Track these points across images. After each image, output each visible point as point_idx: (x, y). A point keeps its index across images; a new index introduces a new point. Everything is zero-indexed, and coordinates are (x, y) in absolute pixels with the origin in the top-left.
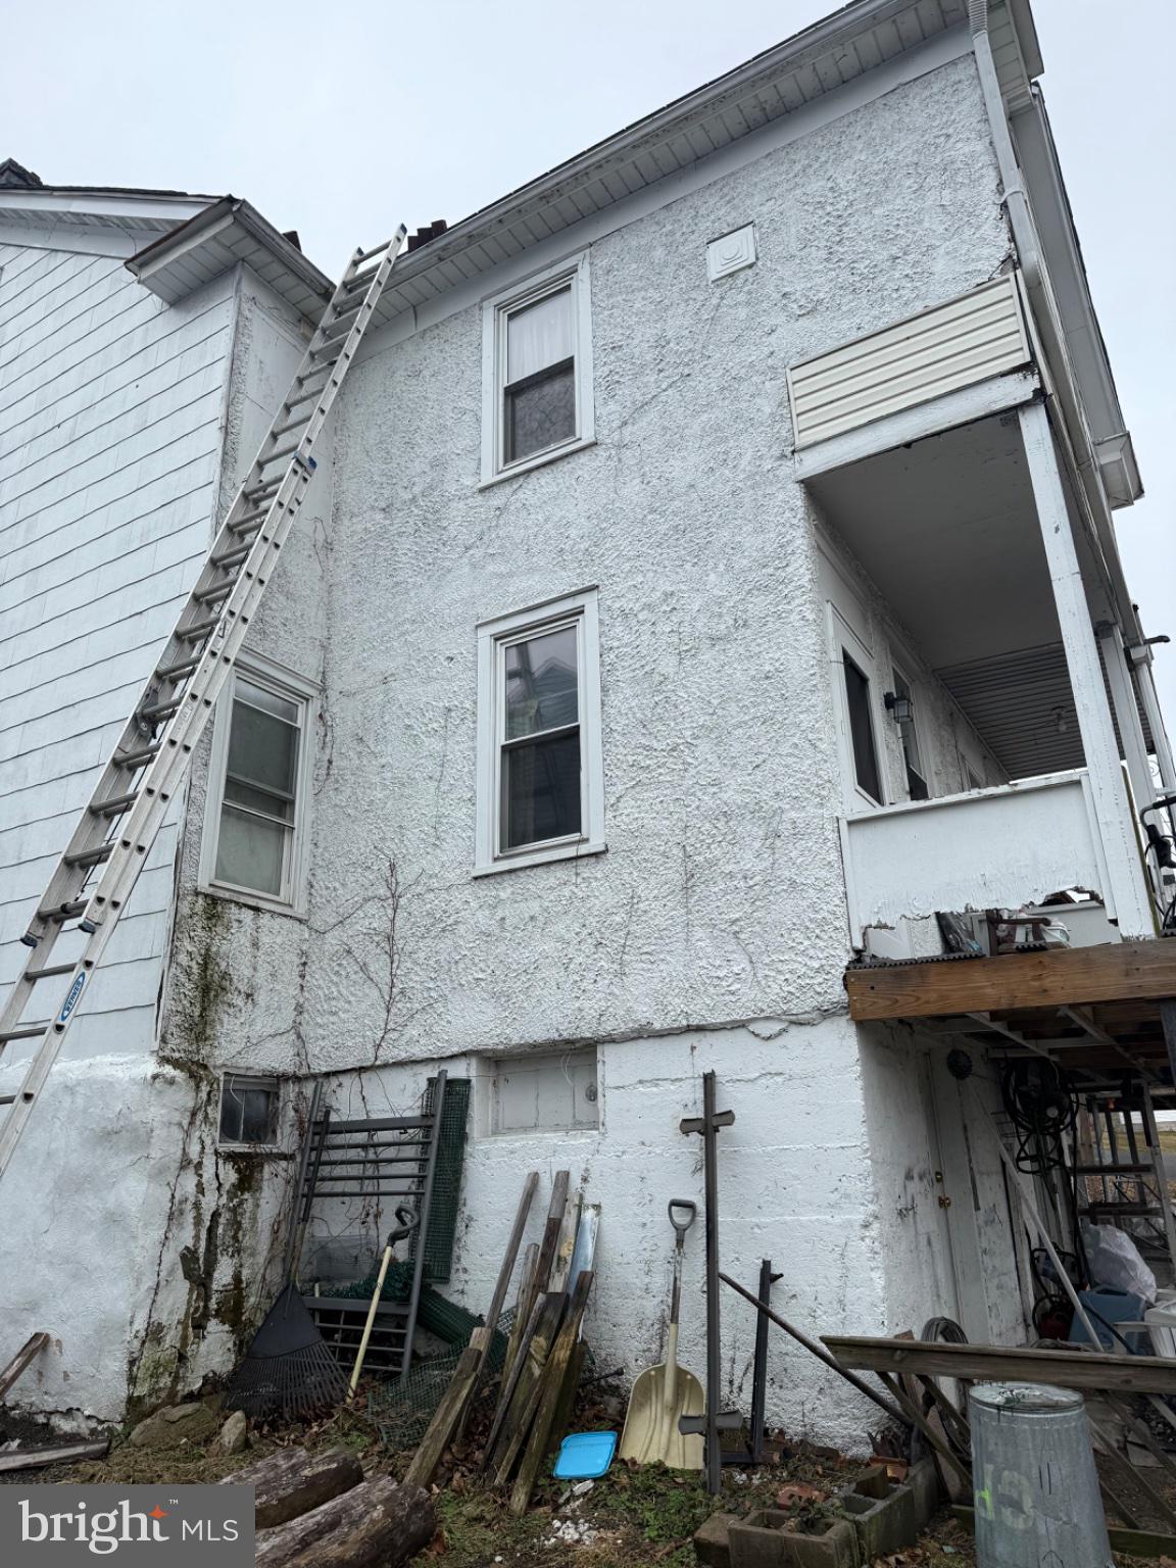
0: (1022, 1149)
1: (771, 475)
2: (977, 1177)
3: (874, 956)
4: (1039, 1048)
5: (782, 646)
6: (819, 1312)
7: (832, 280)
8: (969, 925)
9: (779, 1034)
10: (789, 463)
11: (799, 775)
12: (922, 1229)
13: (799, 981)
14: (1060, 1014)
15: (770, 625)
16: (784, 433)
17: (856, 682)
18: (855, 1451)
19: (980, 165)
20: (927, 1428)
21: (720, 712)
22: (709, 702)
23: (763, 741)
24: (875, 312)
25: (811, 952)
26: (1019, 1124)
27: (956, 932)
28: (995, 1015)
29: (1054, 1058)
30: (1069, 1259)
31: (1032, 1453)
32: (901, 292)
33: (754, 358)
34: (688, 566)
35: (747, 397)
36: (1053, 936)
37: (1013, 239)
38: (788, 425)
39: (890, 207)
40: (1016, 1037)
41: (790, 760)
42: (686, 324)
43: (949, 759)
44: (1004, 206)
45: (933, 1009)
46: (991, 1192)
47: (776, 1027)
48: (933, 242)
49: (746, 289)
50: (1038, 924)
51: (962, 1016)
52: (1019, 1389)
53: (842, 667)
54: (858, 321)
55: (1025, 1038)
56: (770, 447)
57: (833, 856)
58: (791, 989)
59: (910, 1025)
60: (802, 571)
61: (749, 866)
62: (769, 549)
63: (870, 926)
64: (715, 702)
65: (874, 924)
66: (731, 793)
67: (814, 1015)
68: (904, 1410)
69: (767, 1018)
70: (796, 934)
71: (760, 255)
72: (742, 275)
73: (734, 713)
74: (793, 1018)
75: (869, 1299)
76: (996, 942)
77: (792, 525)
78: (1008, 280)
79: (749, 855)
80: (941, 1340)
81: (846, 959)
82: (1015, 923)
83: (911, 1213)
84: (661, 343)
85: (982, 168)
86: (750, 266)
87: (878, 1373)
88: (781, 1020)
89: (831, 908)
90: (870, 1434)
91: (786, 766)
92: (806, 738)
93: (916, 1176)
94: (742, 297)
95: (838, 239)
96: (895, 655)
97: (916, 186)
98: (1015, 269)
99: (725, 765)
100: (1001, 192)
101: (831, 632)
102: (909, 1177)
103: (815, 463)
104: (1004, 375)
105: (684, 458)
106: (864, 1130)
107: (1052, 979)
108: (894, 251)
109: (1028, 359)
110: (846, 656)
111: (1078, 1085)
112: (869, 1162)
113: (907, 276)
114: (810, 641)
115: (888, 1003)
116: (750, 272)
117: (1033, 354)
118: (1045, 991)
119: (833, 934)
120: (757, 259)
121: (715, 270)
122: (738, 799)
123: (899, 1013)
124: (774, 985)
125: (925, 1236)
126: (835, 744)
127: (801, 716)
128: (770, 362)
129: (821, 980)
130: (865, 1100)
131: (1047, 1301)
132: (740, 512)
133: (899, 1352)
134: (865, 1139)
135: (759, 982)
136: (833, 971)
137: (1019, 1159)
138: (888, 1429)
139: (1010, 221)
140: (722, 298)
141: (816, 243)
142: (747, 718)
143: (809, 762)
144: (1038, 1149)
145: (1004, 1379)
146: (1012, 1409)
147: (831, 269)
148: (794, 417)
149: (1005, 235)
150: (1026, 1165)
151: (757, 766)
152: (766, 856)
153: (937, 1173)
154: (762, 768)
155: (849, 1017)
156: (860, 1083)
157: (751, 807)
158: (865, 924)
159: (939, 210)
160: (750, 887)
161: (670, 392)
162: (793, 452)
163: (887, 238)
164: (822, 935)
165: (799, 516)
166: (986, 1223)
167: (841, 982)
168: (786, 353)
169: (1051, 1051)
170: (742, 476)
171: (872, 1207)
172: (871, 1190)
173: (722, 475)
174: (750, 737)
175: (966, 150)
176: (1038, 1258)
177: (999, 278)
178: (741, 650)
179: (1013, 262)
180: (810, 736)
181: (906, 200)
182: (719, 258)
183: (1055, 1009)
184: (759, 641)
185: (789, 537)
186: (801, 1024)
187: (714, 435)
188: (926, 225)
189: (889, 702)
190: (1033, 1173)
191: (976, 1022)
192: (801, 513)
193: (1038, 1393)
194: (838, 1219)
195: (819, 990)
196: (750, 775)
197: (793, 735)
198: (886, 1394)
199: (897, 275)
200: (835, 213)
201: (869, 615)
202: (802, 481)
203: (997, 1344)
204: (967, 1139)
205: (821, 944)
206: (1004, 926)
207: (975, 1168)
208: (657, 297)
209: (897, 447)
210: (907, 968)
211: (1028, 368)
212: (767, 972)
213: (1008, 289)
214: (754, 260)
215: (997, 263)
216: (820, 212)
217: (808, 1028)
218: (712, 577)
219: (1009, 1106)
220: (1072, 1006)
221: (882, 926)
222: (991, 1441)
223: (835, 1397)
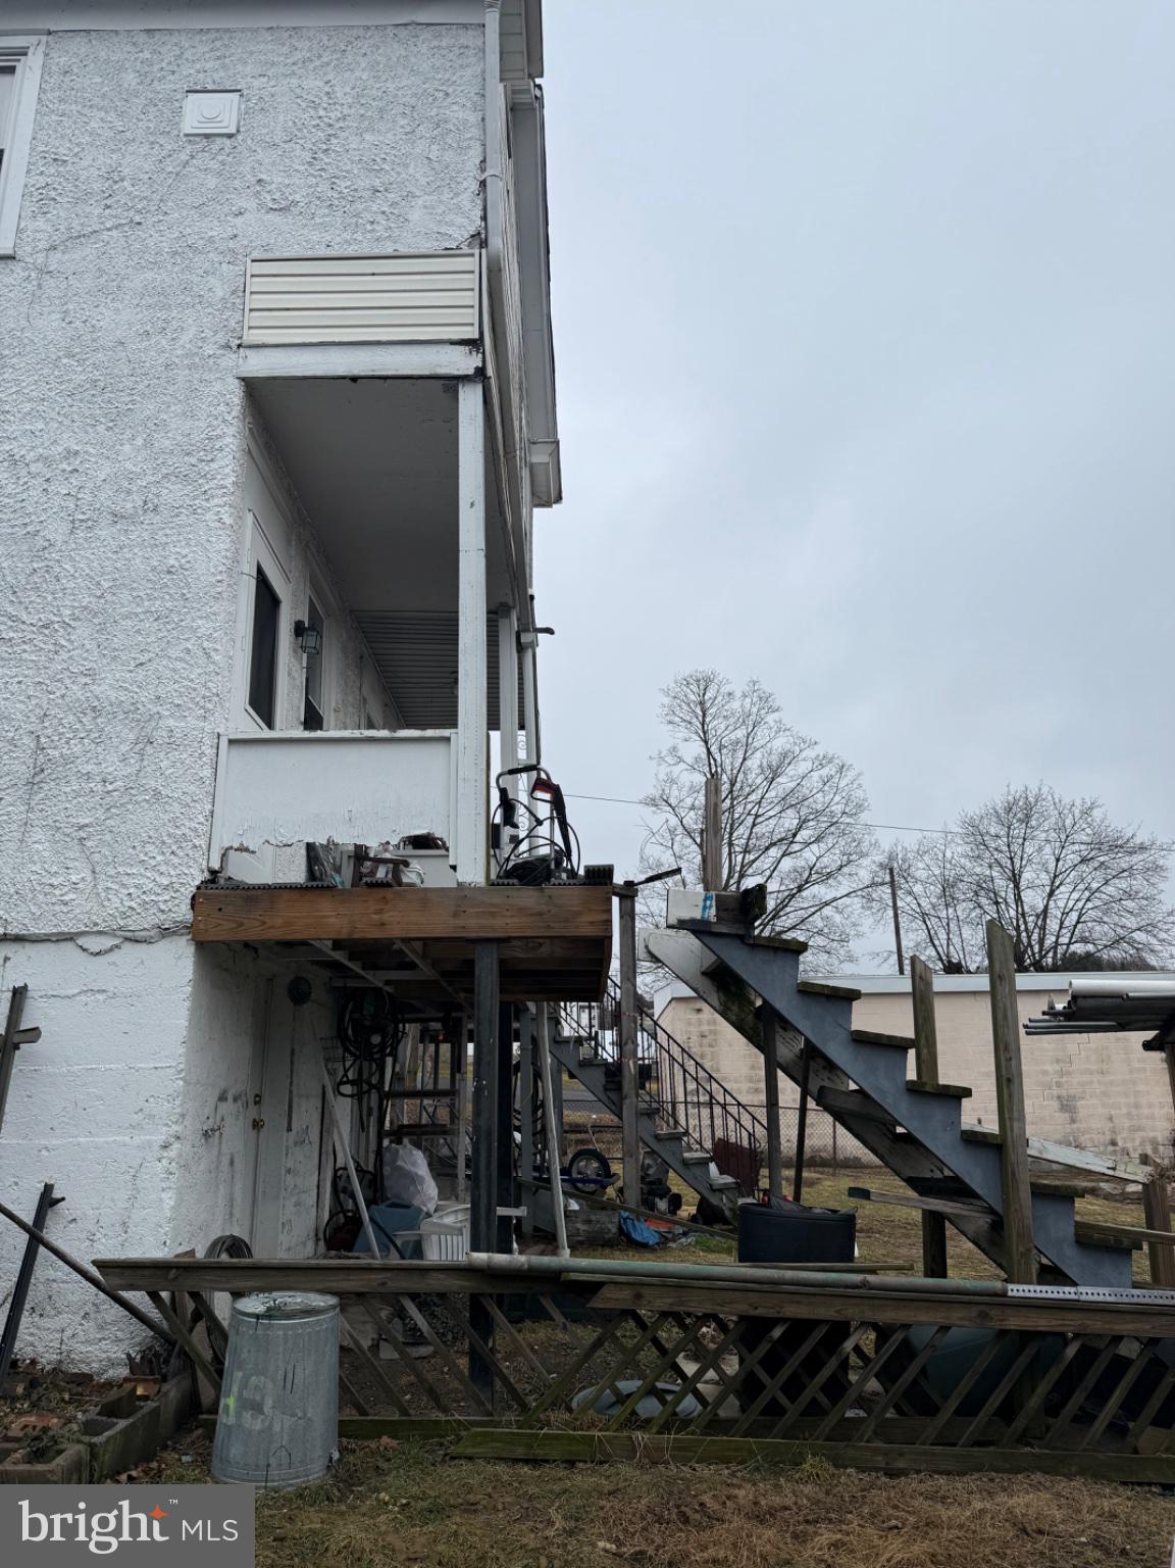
0: (345, 1075)
1: (211, 361)
2: (295, 1100)
3: (230, 878)
4: (376, 979)
5: (193, 543)
6: (98, 1235)
7: (310, 187)
8: (338, 860)
9: (111, 950)
10: (234, 356)
11: (186, 683)
12: (225, 1150)
13: (144, 897)
14: (395, 947)
15: (183, 517)
16: (232, 323)
17: (267, 601)
18: (111, 1373)
19: (470, 135)
20: (189, 1343)
21: (109, 597)
22: (98, 583)
23: (152, 638)
24: (347, 236)
25: (163, 868)
26: (346, 1050)
27: (323, 865)
28: (338, 944)
29: (389, 989)
30: (368, 1176)
31: (281, 1356)
32: (375, 226)
33: (215, 233)
34: (101, 428)
35: (201, 272)
36: (409, 877)
37: (484, 218)
38: (238, 316)
39: (381, 139)
40: (355, 967)
41: (179, 665)
42: (147, 167)
43: (351, 699)
44: (483, 183)
45: (277, 934)
46: (307, 1115)
47: (108, 942)
48: (415, 190)
49: (220, 158)
50: (399, 865)
51: (304, 943)
52: (283, 1298)
53: (253, 583)
54: (329, 238)
55: (363, 969)
56: (216, 332)
57: (207, 772)
58: (133, 904)
59: (256, 950)
60: (227, 470)
61: (111, 769)
62: (195, 438)
63: (231, 848)
64: (106, 585)
65: (236, 846)
66: (104, 687)
67: (152, 933)
68: (170, 1328)
69: (100, 933)
70: (149, 847)
71: (242, 129)
72: (219, 141)
73: (126, 603)
74: (129, 934)
75: (154, 1219)
76: (358, 877)
77: (224, 421)
78: (472, 255)
79: (114, 758)
80: (224, 1257)
81: (199, 878)
82: (378, 861)
83: (217, 1133)
84: (113, 176)
85: (470, 139)
86: (230, 136)
87: (149, 1294)
88: (116, 936)
89: (193, 825)
90: (129, 1355)
91: (174, 670)
92: (201, 645)
93: (230, 1097)
94: (214, 165)
95: (325, 147)
96: (314, 584)
97: (408, 129)
98: (481, 247)
99: (104, 655)
100: (483, 170)
101: (248, 543)
102: (222, 1098)
103: (261, 365)
104: (453, 343)
105: (117, 310)
106: (182, 1050)
107: (391, 913)
108: (377, 183)
109: (477, 336)
110: (260, 571)
111: (407, 1016)
112: (181, 1083)
113: (384, 213)
114: (222, 546)
115: (234, 925)
116: (227, 142)
117: (481, 333)
118: (383, 924)
119: (191, 853)
120: (238, 131)
121: (189, 124)
122: (112, 695)
123: (243, 936)
124: (114, 899)
125: (229, 1157)
126: (230, 658)
127: (200, 622)
128: (231, 244)
129: (167, 898)
130: (190, 1020)
131: (341, 1215)
132: (171, 389)
133: (174, 1271)
134: (182, 1059)
135: (98, 894)
136: (182, 889)
137: (341, 1083)
138: (150, 1349)
139: (485, 201)
140: (192, 157)
141: (301, 141)
142: (140, 610)
143: (200, 671)
144: (360, 1073)
145: (270, 1290)
146: (270, 1317)
147: (313, 175)
148: (247, 310)
149: (480, 213)
150: (347, 1089)
151: (141, 664)
152: (132, 761)
153: (257, 1096)
154: (148, 666)
155: (190, 937)
156: (187, 1004)
157: (127, 706)
158: (227, 845)
159: (426, 161)
160: (108, 792)
161: (114, 233)
162: (239, 346)
163: (372, 167)
164: (178, 852)
165: (234, 414)
166: (296, 1144)
167: (189, 901)
168: (251, 242)
169: (387, 983)
170: (179, 352)
171: (175, 1128)
172: (178, 1110)
173: (158, 343)
174: (138, 631)
175: (461, 115)
176: (340, 1177)
177: (466, 250)
178: (146, 535)
179: (480, 240)
180: (205, 645)
181: (397, 138)
182: (200, 113)
183: (391, 941)
184: (169, 532)
185: (219, 432)
186: (137, 941)
187: (157, 299)
188: (411, 170)
189: (299, 630)
190: (351, 1096)
191: (319, 951)
192: (237, 411)
193: (299, 1300)
194: (137, 1140)
195: (163, 907)
196: (131, 671)
197: (187, 640)
198: (154, 1314)
199: (374, 209)
200: (326, 120)
201: (293, 537)
202: (243, 379)
203: (282, 1256)
204: (292, 1062)
205: (176, 860)
206: (368, 863)
207: (295, 1092)
208: (119, 125)
209: (344, 378)
210: (260, 892)
211: (475, 344)
212: (109, 885)
213: (471, 263)
214: (234, 131)
215: (467, 236)
216: (312, 112)
217: (144, 946)
218: (127, 448)
219: (341, 1035)
220: (406, 940)
221: (242, 849)
222: (245, 1350)
223: (100, 1321)
